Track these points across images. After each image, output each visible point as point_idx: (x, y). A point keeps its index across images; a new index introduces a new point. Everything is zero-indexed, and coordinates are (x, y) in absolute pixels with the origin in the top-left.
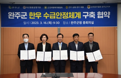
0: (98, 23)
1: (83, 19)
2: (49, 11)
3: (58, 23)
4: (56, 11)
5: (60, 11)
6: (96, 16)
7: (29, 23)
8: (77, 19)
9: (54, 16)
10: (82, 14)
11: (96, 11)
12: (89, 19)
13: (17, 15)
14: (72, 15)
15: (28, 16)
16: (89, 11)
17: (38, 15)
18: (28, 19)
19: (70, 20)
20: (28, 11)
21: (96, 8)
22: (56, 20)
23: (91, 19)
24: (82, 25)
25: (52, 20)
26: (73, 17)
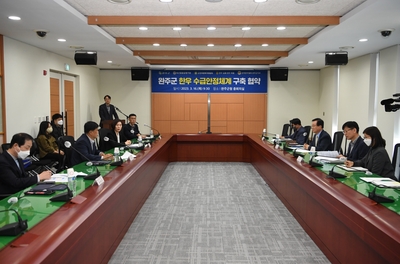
0: (249, 89)
1: (233, 85)
2: (199, 77)
3: (208, 89)
4: (206, 76)
5: (210, 76)
6: (247, 82)
7: (178, 89)
8: (227, 85)
9: (204, 81)
10: (233, 80)
11: (246, 77)
12: (239, 85)
13: (167, 81)
14: (222, 81)
15: (178, 82)
16: (240, 77)
17: (188, 81)
18: (178, 85)
19: (221, 86)
20: (178, 77)
21: (246, 74)
22: (206, 86)
23: (242, 85)
24: (233, 91)
25: (203, 86)
26: (224, 83)
